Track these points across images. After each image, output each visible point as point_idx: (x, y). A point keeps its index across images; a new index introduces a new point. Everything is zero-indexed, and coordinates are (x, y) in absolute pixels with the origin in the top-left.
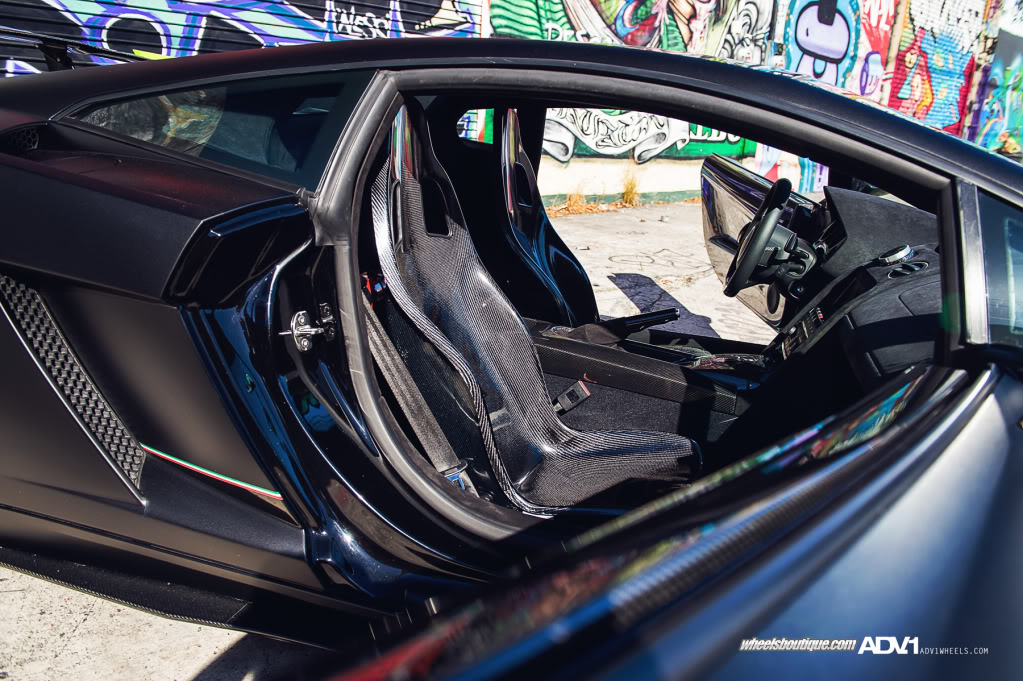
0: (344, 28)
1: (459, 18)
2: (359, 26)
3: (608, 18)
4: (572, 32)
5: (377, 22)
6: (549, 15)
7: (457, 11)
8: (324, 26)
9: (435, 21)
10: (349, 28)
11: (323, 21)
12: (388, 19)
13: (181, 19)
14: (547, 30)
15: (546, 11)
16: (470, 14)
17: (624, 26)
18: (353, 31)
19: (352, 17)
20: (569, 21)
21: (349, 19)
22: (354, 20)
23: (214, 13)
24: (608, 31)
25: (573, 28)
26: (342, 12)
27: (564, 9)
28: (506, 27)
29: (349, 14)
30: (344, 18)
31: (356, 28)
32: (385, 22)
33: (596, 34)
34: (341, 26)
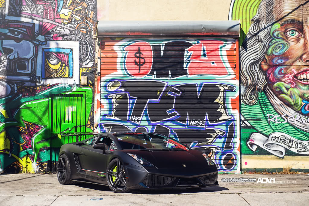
0: (192, 124)
1: (229, 117)
2: (196, 123)
3: (296, 109)
4: (280, 116)
5: (201, 122)
6: (268, 112)
7: (228, 116)
8: (186, 124)
9: (220, 119)
10: (193, 124)
11: (185, 123)
12: (205, 121)
13: (151, 126)
14: (268, 116)
15: (266, 111)
16: (232, 116)
17: (306, 111)
18: (194, 124)
19: (194, 121)
20: (277, 112)
21: (193, 122)
22: (194, 122)
23: (158, 124)
24: (297, 113)
25: (279, 114)
26: (191, 120)
27: (275, 109)
28: (250, 117)
29: (193, 121)
30: (191, 122)
31: (195, 124)
32: (204, 121)
33: (291, 115)
34: (190, 124)
